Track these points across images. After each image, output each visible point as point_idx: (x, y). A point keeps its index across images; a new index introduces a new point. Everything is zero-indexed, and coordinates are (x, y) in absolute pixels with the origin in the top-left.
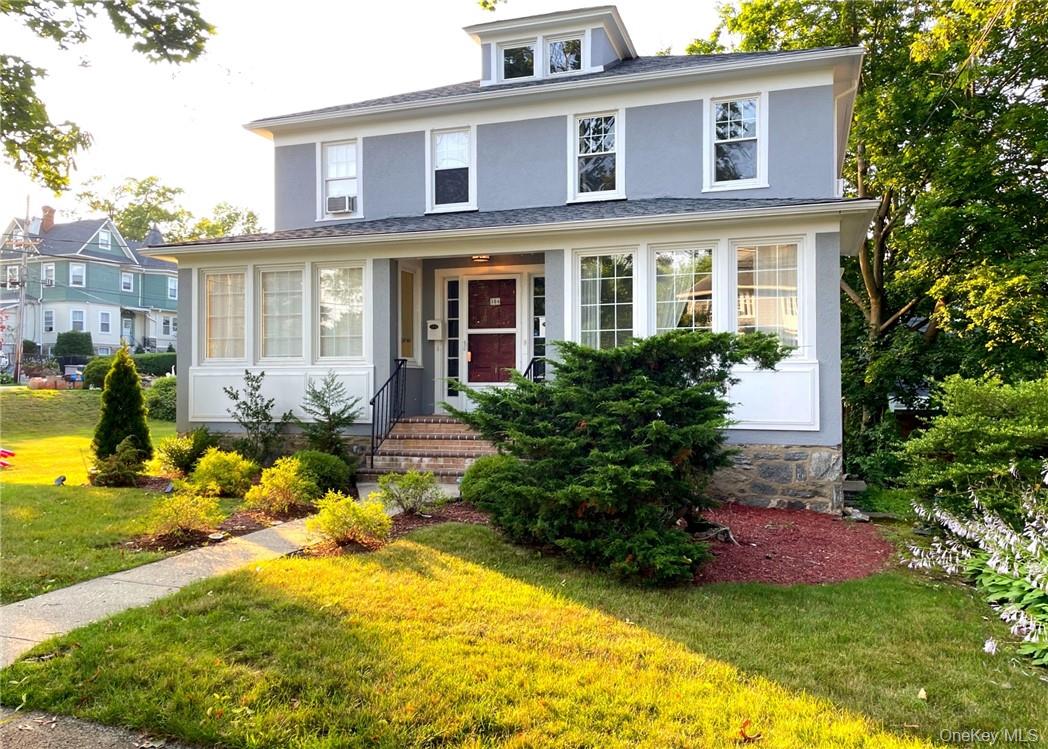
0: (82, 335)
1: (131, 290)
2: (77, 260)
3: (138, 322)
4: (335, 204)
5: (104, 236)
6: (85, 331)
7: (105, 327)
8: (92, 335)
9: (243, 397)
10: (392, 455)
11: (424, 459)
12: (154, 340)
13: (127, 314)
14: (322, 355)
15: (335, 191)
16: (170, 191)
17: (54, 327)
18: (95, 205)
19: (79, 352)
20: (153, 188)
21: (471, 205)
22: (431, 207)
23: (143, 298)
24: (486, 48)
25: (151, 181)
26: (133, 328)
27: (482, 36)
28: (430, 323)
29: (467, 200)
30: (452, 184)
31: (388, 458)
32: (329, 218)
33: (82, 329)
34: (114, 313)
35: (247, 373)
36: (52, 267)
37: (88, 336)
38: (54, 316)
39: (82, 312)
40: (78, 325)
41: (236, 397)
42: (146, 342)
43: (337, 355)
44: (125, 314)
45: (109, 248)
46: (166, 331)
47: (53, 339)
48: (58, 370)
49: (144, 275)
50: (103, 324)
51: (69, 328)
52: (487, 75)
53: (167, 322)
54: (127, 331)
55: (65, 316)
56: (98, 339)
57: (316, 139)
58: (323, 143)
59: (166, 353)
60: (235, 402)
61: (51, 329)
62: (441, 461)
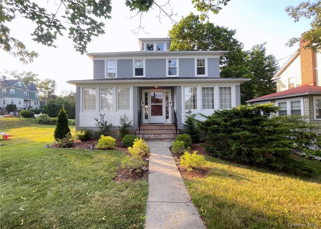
0: (14, 105)
1: (26, 95)
2: (13, 88)
3: (28, 102)
4: (110, 74)
5: (19, 83)
6: (14, 104)
7: (20, 103)
8: (17, 105)
9: (99, 120)
10: (143, 134)
11: (152, 135)
12: (32, 106)
13: (25, 101)
14: (118, 109)
15: (109, 71)
16: (35, 75)
17: (5, 103)
18: (16, 77)
19: (13, 109)
20: (31, 74)
21: (144, 76)
22: (134, 76)
23: (29, 97)
24: (143, 44)
25: (30, 72)
26: (27, 104)
27: (142, 41)
28: (142, 102)
29: (143, 75)
30: (139, 71)
31: (142, 135)
32: (108, 77)
33: (14, 103)
34: (22, 100)
35: (100, 114)
36: (5, 90)
37: (15, 105)
38: (6, 100)
39: (13, 100)
40: (13, 103)
41: (97, 120)
42: (30, 107)
43: (123, 109)
44: (25, 100)
45: (21, 86)
46: (35, 104)
47: (6, 106)
48: (8, 113)
49: (29, 92)
50: (19, 103)
51: (10, 103)
52: (143, 49)
53: (35, 102)
54: (25, 104)
55: (9, 101)
56: (18, 106)
57: (105, 59)
58: (106, 60)
59: (35, 109)
60: (97, 122)
61: (5, 104)
62: (156, 135)
